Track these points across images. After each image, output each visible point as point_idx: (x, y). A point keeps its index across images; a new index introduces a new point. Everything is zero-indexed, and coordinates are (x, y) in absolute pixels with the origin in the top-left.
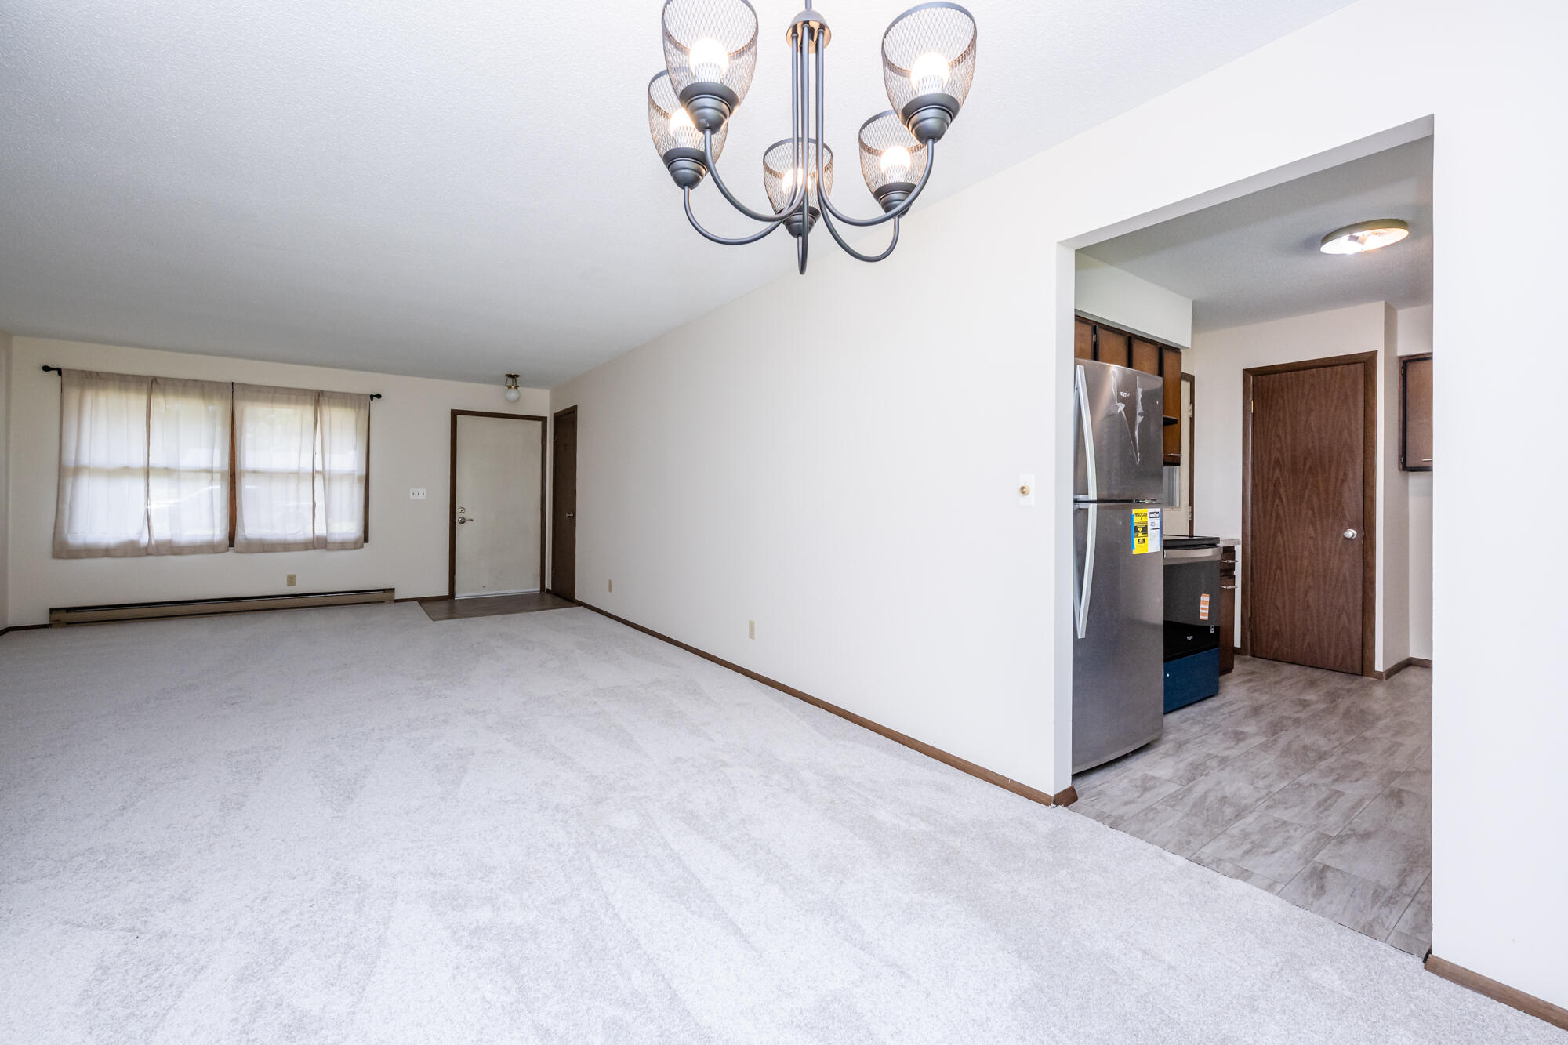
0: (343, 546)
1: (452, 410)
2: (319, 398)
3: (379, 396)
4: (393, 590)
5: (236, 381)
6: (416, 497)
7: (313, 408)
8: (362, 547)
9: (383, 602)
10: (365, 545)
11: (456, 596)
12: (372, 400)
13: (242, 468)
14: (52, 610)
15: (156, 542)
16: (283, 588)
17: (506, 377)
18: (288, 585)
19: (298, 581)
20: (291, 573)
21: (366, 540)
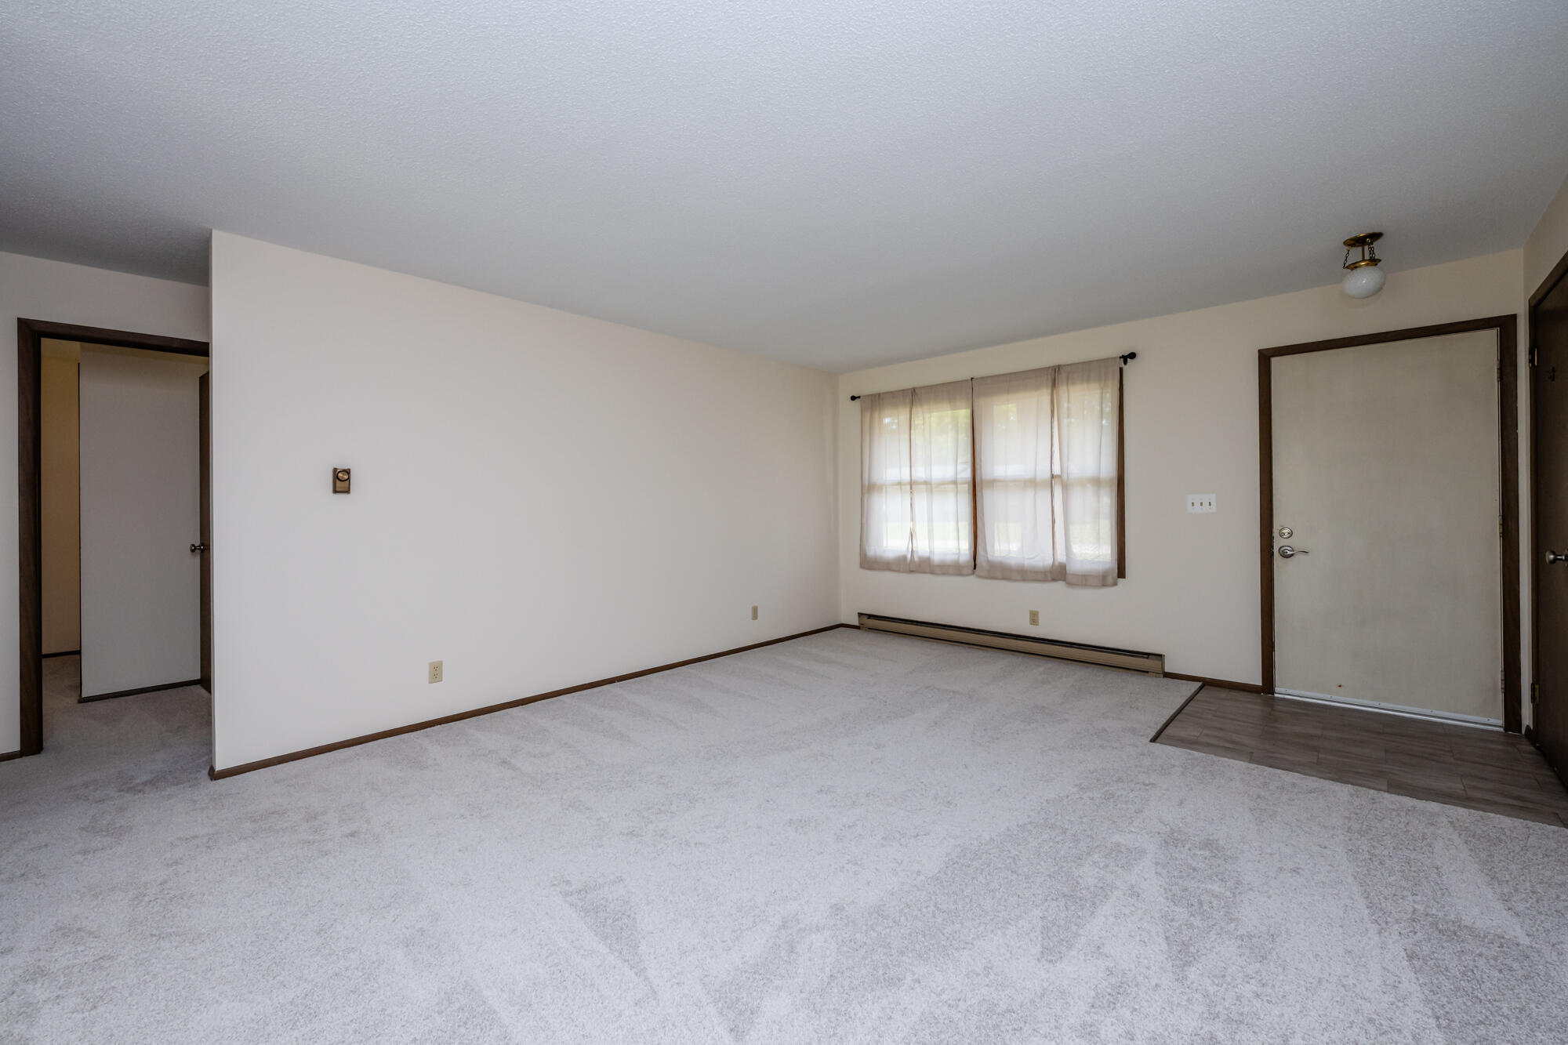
0: (1085, 580)
1: (1260, 352)
2: (1055, 376)
3: (1132, 356)
4: (1160, 657)
5: (975, 375)
6: (1197, 509)
7: (1049, 391)
8: (1115, 584)
9: (1147, 672)
10: (1120, 580)
11: (1277, 689)
12: (1125, 363)
13: (983, 477)
14: (860, 615)
15: (920, 558)
16: (1025, 628)
17: (1346, 248)
18: (1031, 624)
19: (1041, 619)
20: (1034, 609)
21: (1121, 573)
